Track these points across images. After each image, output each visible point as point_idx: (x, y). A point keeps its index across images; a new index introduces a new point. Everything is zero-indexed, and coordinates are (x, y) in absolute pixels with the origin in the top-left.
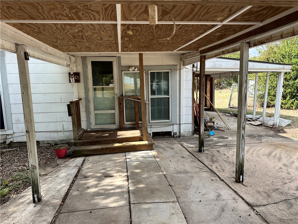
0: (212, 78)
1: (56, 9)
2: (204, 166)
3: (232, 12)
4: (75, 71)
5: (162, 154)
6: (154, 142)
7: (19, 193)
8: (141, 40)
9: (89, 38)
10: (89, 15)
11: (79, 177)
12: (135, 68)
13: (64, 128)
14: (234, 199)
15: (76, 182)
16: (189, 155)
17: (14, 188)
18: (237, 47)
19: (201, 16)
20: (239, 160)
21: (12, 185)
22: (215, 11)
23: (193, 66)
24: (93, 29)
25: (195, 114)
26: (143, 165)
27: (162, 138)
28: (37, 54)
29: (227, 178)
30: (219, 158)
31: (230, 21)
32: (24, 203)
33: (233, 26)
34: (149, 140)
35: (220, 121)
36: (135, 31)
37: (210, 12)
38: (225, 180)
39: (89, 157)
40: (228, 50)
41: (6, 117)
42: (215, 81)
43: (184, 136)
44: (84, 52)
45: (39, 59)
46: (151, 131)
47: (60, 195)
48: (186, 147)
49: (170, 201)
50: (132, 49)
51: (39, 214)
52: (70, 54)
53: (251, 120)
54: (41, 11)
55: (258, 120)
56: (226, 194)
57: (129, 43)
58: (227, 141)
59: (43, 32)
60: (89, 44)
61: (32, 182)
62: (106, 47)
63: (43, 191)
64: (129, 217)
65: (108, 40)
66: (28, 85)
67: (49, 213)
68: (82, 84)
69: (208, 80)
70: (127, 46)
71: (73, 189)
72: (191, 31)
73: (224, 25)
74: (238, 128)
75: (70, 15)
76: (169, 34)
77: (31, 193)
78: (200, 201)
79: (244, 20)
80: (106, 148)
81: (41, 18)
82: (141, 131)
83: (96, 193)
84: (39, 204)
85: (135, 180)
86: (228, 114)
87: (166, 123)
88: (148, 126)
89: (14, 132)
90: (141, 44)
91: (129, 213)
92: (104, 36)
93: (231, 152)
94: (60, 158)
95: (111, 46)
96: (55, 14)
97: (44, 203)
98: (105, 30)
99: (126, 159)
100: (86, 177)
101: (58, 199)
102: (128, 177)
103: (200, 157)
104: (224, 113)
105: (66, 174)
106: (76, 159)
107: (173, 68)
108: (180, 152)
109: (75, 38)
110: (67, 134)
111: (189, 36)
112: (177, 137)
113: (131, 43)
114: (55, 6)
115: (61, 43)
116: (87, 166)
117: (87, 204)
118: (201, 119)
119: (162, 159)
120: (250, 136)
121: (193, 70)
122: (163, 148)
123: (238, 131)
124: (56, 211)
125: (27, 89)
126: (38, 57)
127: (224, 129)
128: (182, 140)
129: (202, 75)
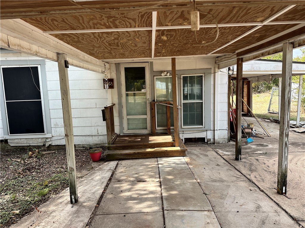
0: (249, 82)
1: (95, 19)
2: (241, 175)
3: (274, 12)
4: (109, 78)
5: (195, 160)
6: (187, 148)
7: (57, 193)
8: (175, 45)
9: (124, 45)
10: (126, 23)
11: (113, 181)
12: (167, 73)
13: (99, 132)
14: (276, 212)
15: (110, 186)
16: (225, 163)
17: (53, 189)
18: (279, 48)
19: (240, 17)
20: (281, 170)
21: (51, 185)
22: (255, 11)
23: (229, 69)
24: (128, 36)
25: (232, 120)
26: (176, 172)
27: (194, 144)
28: (75, 62)
29: (267, 189)
30: (258, 167)
31: (272, 21)
32: (63, 203)
33: (275, 26)
34: (181, 146)
35: (259, 127)
36: (169, 36)
37: (249, 13)
38: (265, 190)
39: (122, 161)
40: (268, 52)
41: (46, 122)
42: (253, 85)
43: (219, 143)
44: (118, 59)
45: (77, 66)
46: (183, 136)
47: (95, 197)
48: (221, 155)
49: (205, 210)
50: (165, 54)
51: (76, 215)
52: (105, 61)
53: (295, 126)
54: (81, 21)
55: (303, 126)
56: (267, 205)
57: (162, 49)
58: (267, 149)
59: (81, 41)
60: (123, 50)
61: (70, 183)
62: (139, 53)
63: (80, 192)
64: (163, 223)
65: (142, 47)
66: (68, 91)
67: (86, 214)
68: (115, 90)
69: (245, 84)
70: (160, 51)
71: (108, 192)
72: (227, 33)
73: (264, 25)
74: (280, 135)
75: (107, 24)
76: (205, 38)
77: (69, 194)
78: (238, 212)
79: (288, 19)
80: (138, 153)
81: (80, 28)
82: (173, 137)
83: (129, 197)
84: (76, 205)
85: (168, 187)
86: (268, 119)
87: (199, 129)
88: (180, 131)
89: (53, 135)
90: (174, 48)
91: (163, 219)
92: (139, 43)
93: (271, 161)
94: (94, 161)
95: (144, 52)
96: (94, 24)
97: (80, 204)
98: (140, 37)
99: (158, 164)
100: (119, 181)
101: (93, 201)
102: (160, 183)
103: (237, 165)
104: (263, 118)
105: (101, 177)
106: (109, 163)
107: (207, 72)
108: (214, 159)
109: (111, 46)
110: (101, 138)
111: (225, 39)
112: (211, 144)
113: (165, 48)
114: (94, 16)
115: (97, 50)
116: (120, 170)
117: (121, 207)
118: (238, 125)
119: (196, 166)
120: (293, 144)
121: (229, 73)
122: (196, 155)
123: (280, 139)
124: (92, 212)
125: (67, 95)
126: (76, 65)
127: (264, 136)
128: (217, 147)
129: (239, 78)
